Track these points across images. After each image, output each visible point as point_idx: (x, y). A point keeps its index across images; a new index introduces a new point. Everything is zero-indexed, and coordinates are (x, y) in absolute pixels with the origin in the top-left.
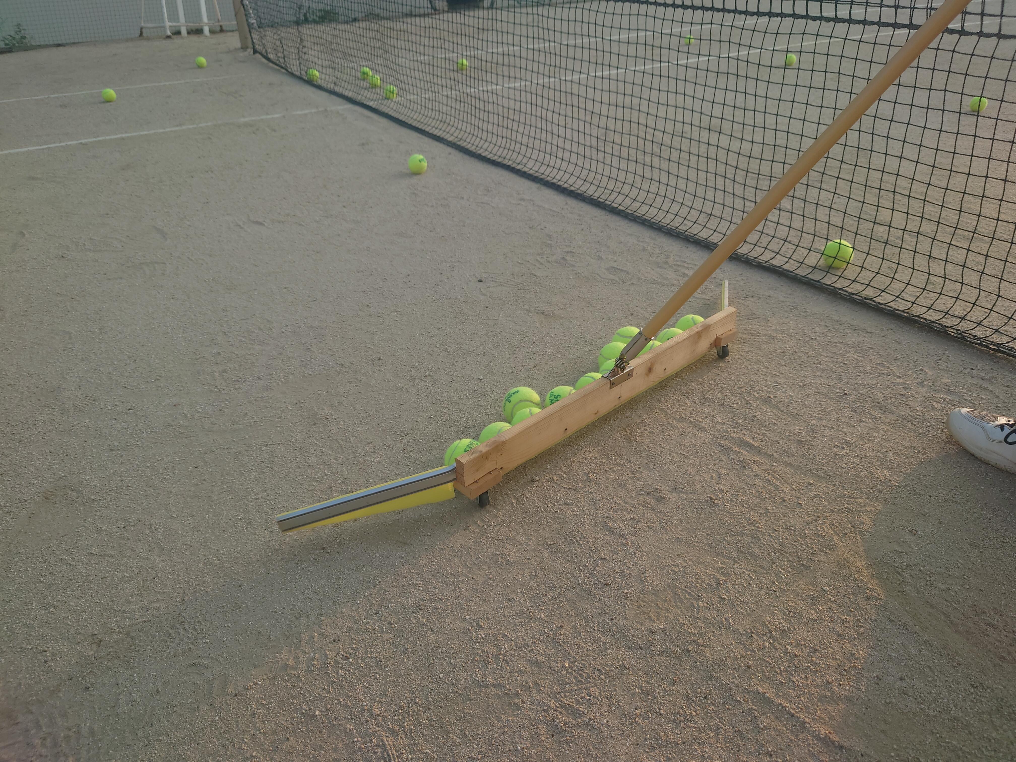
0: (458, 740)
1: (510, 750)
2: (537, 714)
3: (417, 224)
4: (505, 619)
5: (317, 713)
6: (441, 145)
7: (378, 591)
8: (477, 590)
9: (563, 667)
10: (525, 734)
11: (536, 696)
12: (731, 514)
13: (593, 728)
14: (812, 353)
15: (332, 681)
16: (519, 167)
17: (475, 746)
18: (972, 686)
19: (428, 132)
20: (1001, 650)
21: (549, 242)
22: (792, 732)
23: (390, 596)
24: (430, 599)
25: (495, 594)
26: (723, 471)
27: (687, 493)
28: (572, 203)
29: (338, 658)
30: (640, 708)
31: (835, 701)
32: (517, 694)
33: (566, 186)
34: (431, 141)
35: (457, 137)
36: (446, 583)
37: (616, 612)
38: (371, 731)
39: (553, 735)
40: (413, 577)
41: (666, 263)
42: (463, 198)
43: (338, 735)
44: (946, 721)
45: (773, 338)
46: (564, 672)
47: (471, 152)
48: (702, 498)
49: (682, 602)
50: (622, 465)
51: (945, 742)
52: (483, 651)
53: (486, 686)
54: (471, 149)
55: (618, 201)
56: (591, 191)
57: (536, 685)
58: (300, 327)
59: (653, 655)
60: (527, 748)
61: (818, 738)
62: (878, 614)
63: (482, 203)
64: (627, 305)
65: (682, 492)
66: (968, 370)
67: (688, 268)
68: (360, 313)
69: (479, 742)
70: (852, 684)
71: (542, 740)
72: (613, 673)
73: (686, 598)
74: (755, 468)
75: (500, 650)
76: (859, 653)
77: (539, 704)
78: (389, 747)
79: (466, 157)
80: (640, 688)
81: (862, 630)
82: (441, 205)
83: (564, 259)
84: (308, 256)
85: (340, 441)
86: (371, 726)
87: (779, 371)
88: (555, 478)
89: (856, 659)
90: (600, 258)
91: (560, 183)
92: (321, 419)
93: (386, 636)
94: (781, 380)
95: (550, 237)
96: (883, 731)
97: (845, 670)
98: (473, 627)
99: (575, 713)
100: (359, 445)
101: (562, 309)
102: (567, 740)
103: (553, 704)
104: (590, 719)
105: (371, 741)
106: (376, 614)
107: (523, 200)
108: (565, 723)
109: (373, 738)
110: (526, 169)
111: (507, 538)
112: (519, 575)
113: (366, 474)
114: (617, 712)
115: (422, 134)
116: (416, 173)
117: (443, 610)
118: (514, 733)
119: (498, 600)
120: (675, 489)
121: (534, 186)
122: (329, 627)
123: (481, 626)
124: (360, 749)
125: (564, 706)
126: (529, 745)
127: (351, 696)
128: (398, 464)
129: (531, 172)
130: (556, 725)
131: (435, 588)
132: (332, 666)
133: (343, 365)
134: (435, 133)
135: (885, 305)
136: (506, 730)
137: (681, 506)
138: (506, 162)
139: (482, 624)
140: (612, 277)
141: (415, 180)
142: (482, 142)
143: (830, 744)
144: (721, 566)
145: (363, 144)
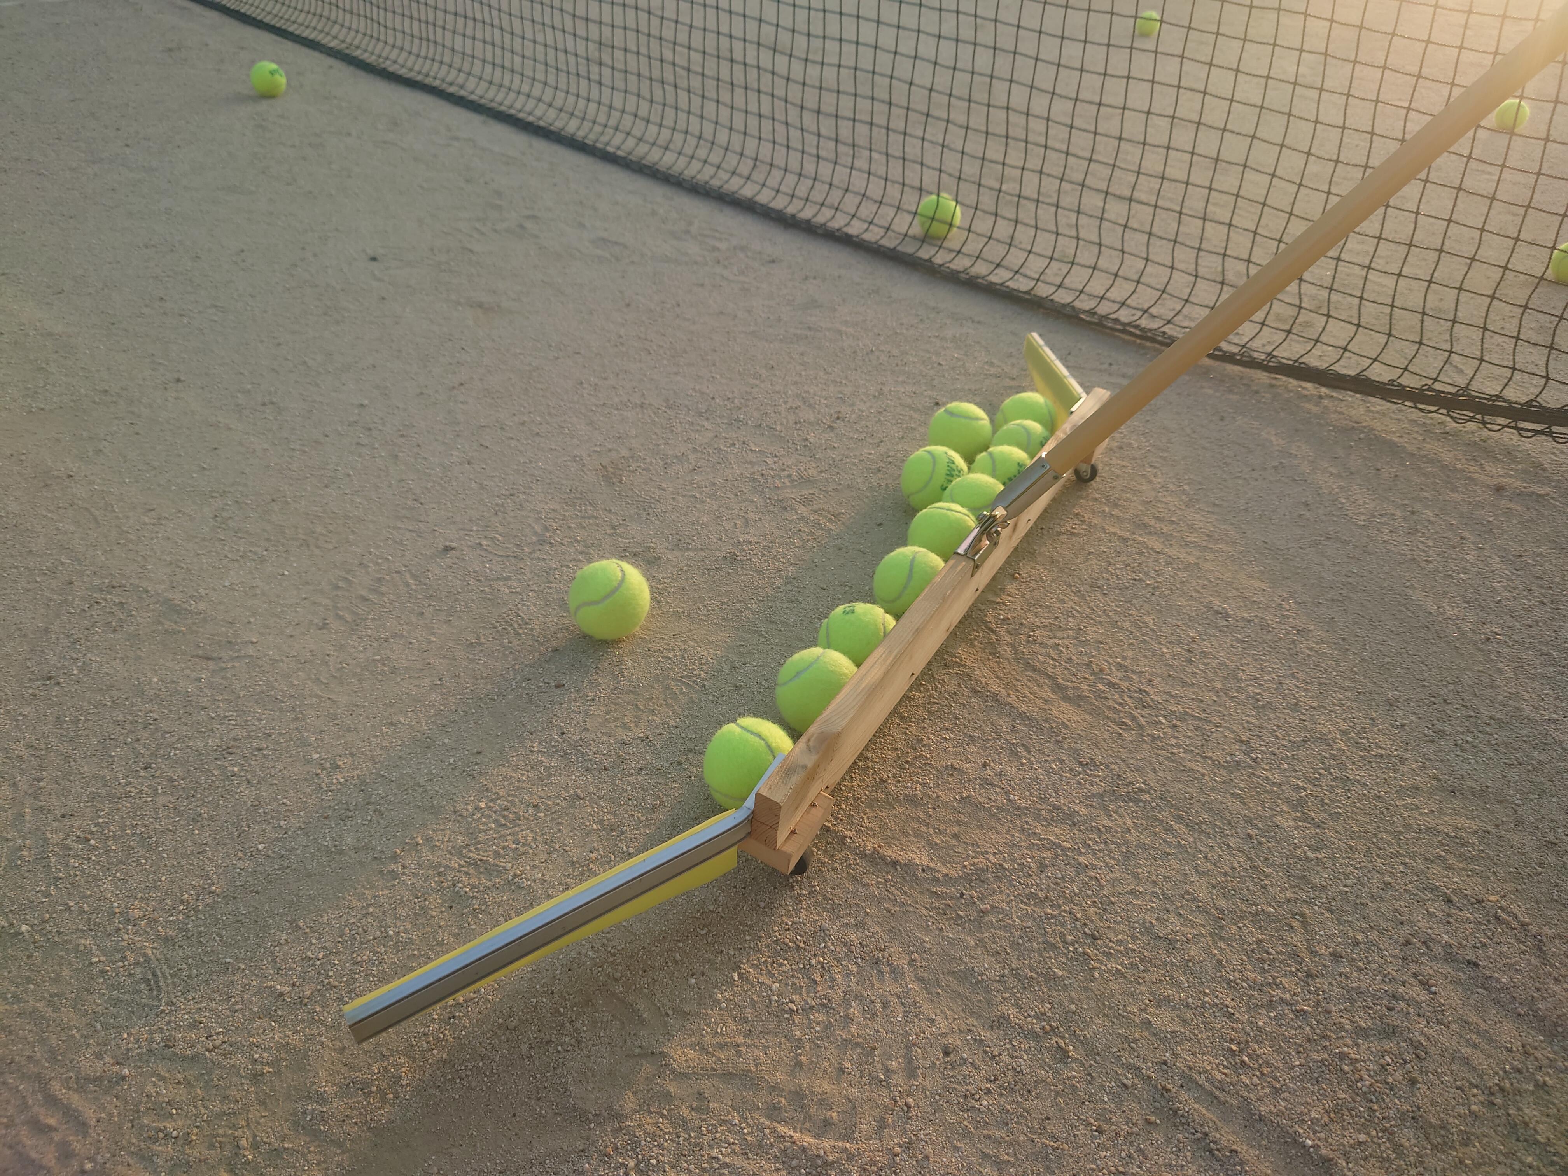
0: (285, 937)
1: (375, 939)
2: (426, 880)
3: (264, 172)
4: (382, 752)
5: (24, 928)
6: (316, 54)
7: (152, 734)
8: (336, 715)
9: (478, 809)
10: (403, 912)
11: (426, 854)
12: (760, 573)
13: (519, 887)
14: (896, 352)
15: (55, 878)
16: (451, 90)
17: (314, 941)
18: (1081, 763)
19: (292, 34)
20: (1122, 715)
21: (498, 202)
22: (826, 851)
23: (174, 739)
24: (249, 737)
25: (368, 718)
26: (752, 516)
27: (696, 550)
28: (541, 145)
29: (68, 842)
30: (598, 850)
31: (890, 804)
32: (395, 857)
33: (531, 119)
34: (297, 47)
35: (343, 42)
36: (281, 710)
37: (570, 724)
38: (125, 944)
39: (451, 907)
40: (219, 707)
41: (688, 232)
42: (349, 134)
43: (62, 957)
44: (1043, 812)
45: (840, 332)
46: (478, 816)
47: (368, 65)
48: (718, 554)
49: (676, 699)
50: (596, 518)
51: (1040, 839)
52: (340, 802)
53: (341, 852)
54: (368, 61)
55: (616, 143)
56: (572, 127)
57: (428, 839)
58: (27, 335)
59: (624, 775)
60: (406, 931)
61: (863, 855)
62: (959, 686)
63: (385, 142)
64: (621, 292)
65: (688, 549)
66: (1106, 366)
67: (720, 239)
68: (145, 310)
69: (321, 934)
70: (915, 779)
71: (433, 917)
72: (557, 808)
73: (682, 693)
74: (801, 509)
75: (370, 797)
76: (929, 738)
77: (431, 866)
78: (156, 963)
79: (361, 74)
80: (601, 822)
81: (935, 708)
82: (310, 144)
83: (521, 226)
84: (52, 224)
85: (93, 510)
86: (126, 937)
87: (846, 378)
88: (484, 542)
89: (924, 746)
90: (582, 226)
91: (521, 115)
92: (58, 477)
93: (161, 800)
94: (848, 390)
95: (499, 194)
96: (955, 836)
97: (907, 762)
98: (323, 769)
99: (490, 870)
100: (131, 514)
101: (514, 300)
102: (475, 910)
103: (454, 863)
104: (515, 876)
105: (123, 959)
106: (146, 768)
107: (457, 139)
108: (473, 887)
109: (128, 953)
110: (462, 93)
111: (395, 635)
112: (411, 687)
113: (140, 559)
114: (560, 860)
115: (283, 37)
116: (268, 96)
117: (271, 750)
118: (384, 913)
119: (372, 726)
120: (678, 546)
121: (476, 119)
122: (54, 796)
123: (338, 767)
124: (103, 972)
125: (475, 864)
126: (409, 926)
127: (91, 896)
128: (204, 540)
129: (473, 97)
130: (458, 892)
131: (260, 720)
132: (56, 854)
133: (106, 391)
134: (304, 35)
135: (1001, 284)
136: (371, 910)
137: (685, 569)
138: (429, 81)
139: (340, 763)
140: (599, 252)
141: (264, 106)
142: (388, 48)
143: (879, 860)
144: (739, 643)
145: (170, 50)
